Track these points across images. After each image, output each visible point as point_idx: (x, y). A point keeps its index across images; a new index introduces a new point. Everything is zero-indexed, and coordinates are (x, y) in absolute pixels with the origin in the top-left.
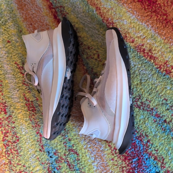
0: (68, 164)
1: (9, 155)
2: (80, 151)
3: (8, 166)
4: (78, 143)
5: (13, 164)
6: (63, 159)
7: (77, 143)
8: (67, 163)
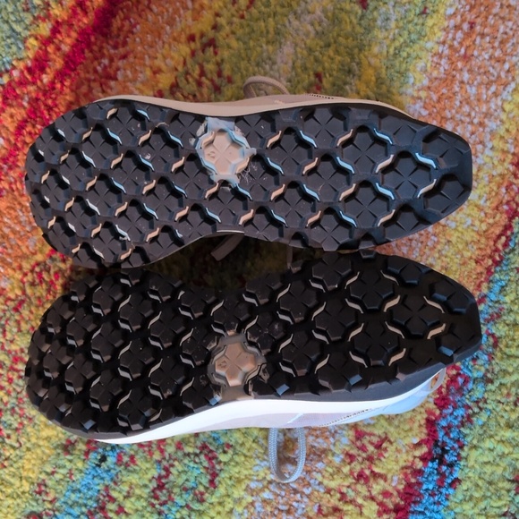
0: (160, 477)
1: (37, 281)
2: (229, 482)
3: (6, 308)
4: (248, 454)
5: (23, 318)
6: (162, 451)
7: (245, 451)
8: (163, 473)
